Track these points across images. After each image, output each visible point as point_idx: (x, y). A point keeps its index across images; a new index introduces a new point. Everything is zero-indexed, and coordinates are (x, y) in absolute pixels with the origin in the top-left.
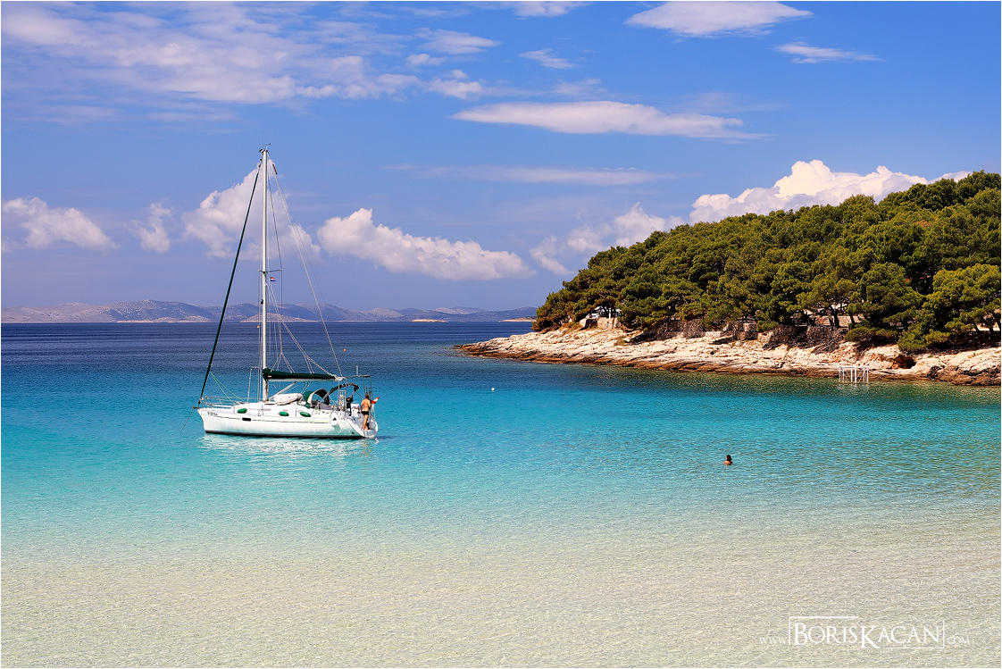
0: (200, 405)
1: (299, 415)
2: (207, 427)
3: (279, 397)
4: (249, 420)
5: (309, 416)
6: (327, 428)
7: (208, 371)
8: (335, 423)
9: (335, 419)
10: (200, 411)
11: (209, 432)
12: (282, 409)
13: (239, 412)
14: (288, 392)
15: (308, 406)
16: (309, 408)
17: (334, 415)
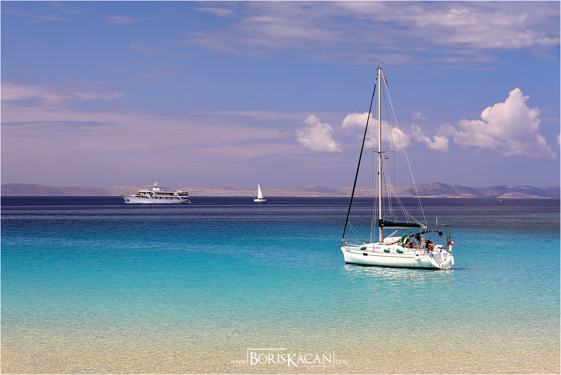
0: (342, 244)
1: (395, 252)
2: (346, 260)
3: (388, 240)
4: (366, 255)
5: (402, 253)
6: (412, 262)
7: (347, 221)
8: (417, 258)
9: (417, 255)
10: (343, 249)
11: (347, 263)
12: (387, 248)
13: (362, 249)
14: (394, 236)
15: (403, 246)
16: (403, 247)
17: (418, 252)
